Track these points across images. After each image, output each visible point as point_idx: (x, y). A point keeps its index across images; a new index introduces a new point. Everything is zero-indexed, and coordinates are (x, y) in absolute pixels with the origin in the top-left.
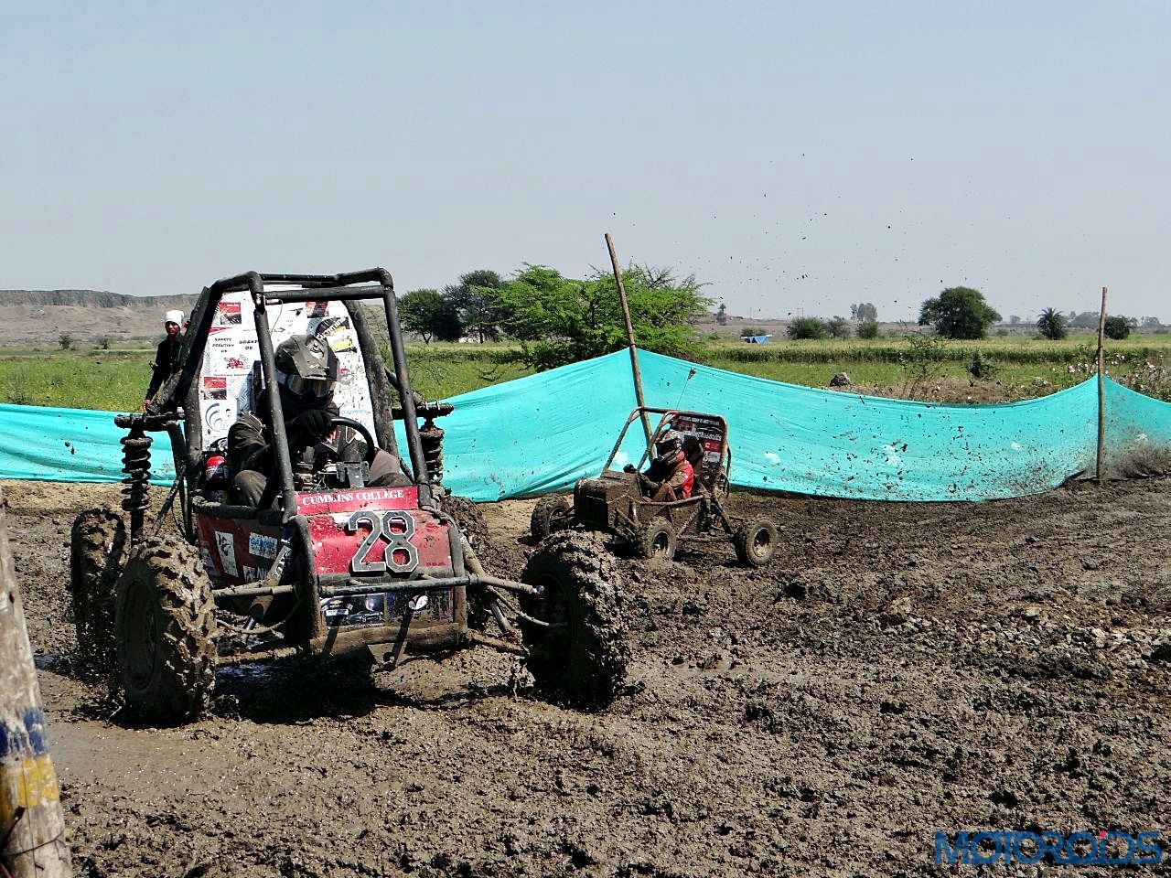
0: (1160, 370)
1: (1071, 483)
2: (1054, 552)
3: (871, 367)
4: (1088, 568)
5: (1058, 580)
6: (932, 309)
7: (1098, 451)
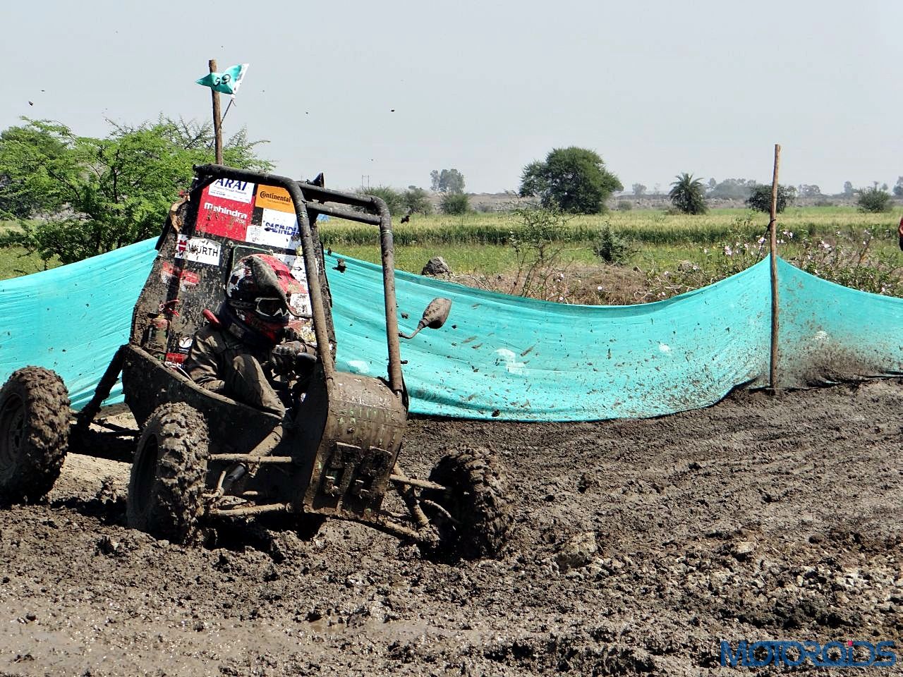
0: (837, 252)
1: (738, 393)
2: (726, 480)
3: (466, 250)
4: (769, 499)
5: (735, 515)
6: (537, 176)
7: (772, 353)
